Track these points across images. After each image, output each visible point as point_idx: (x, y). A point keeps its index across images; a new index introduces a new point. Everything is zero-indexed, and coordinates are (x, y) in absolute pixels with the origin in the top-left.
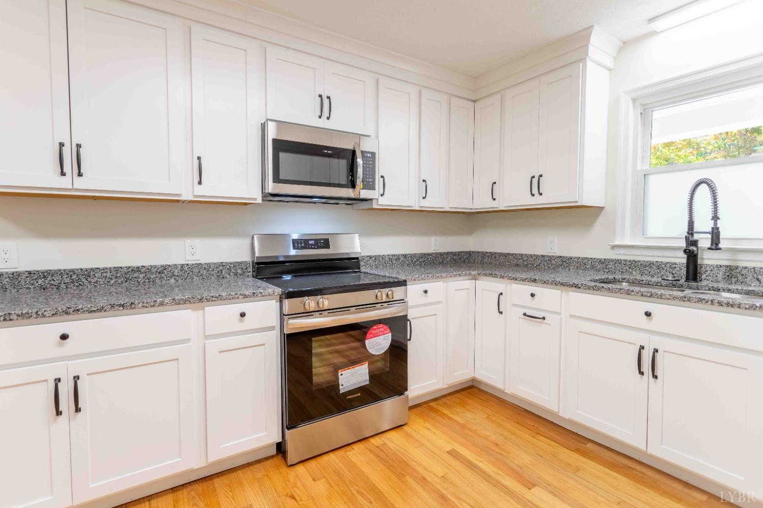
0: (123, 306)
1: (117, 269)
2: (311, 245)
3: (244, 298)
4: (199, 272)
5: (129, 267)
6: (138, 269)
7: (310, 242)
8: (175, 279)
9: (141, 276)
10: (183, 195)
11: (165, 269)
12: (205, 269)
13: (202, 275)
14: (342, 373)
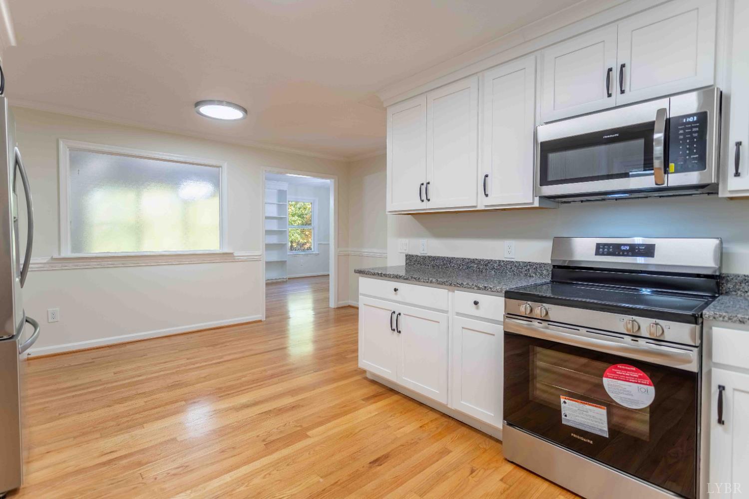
0: (415, 278)
1: (463, 259)
2: (626, 250)
3: (478, 289)
4: (511, 268)
5: (469, 259)
6: (473, 261)
7: (623, 248)
8: (495, 271)
9: (475, 266)
10: (478, 206)
11: (489, 263)
12: (516, 266)
13: (513, 271)
14: (567, 401)
